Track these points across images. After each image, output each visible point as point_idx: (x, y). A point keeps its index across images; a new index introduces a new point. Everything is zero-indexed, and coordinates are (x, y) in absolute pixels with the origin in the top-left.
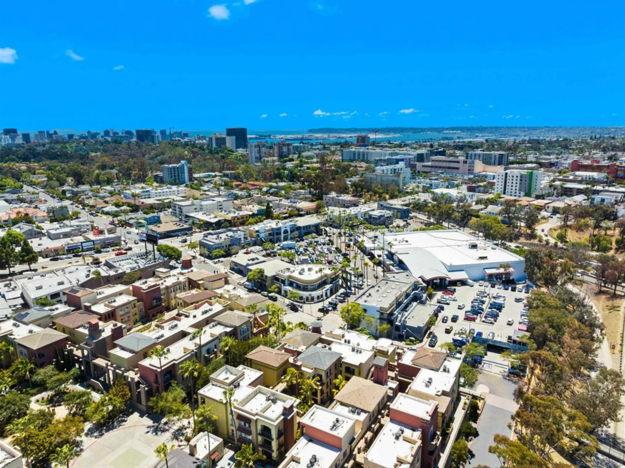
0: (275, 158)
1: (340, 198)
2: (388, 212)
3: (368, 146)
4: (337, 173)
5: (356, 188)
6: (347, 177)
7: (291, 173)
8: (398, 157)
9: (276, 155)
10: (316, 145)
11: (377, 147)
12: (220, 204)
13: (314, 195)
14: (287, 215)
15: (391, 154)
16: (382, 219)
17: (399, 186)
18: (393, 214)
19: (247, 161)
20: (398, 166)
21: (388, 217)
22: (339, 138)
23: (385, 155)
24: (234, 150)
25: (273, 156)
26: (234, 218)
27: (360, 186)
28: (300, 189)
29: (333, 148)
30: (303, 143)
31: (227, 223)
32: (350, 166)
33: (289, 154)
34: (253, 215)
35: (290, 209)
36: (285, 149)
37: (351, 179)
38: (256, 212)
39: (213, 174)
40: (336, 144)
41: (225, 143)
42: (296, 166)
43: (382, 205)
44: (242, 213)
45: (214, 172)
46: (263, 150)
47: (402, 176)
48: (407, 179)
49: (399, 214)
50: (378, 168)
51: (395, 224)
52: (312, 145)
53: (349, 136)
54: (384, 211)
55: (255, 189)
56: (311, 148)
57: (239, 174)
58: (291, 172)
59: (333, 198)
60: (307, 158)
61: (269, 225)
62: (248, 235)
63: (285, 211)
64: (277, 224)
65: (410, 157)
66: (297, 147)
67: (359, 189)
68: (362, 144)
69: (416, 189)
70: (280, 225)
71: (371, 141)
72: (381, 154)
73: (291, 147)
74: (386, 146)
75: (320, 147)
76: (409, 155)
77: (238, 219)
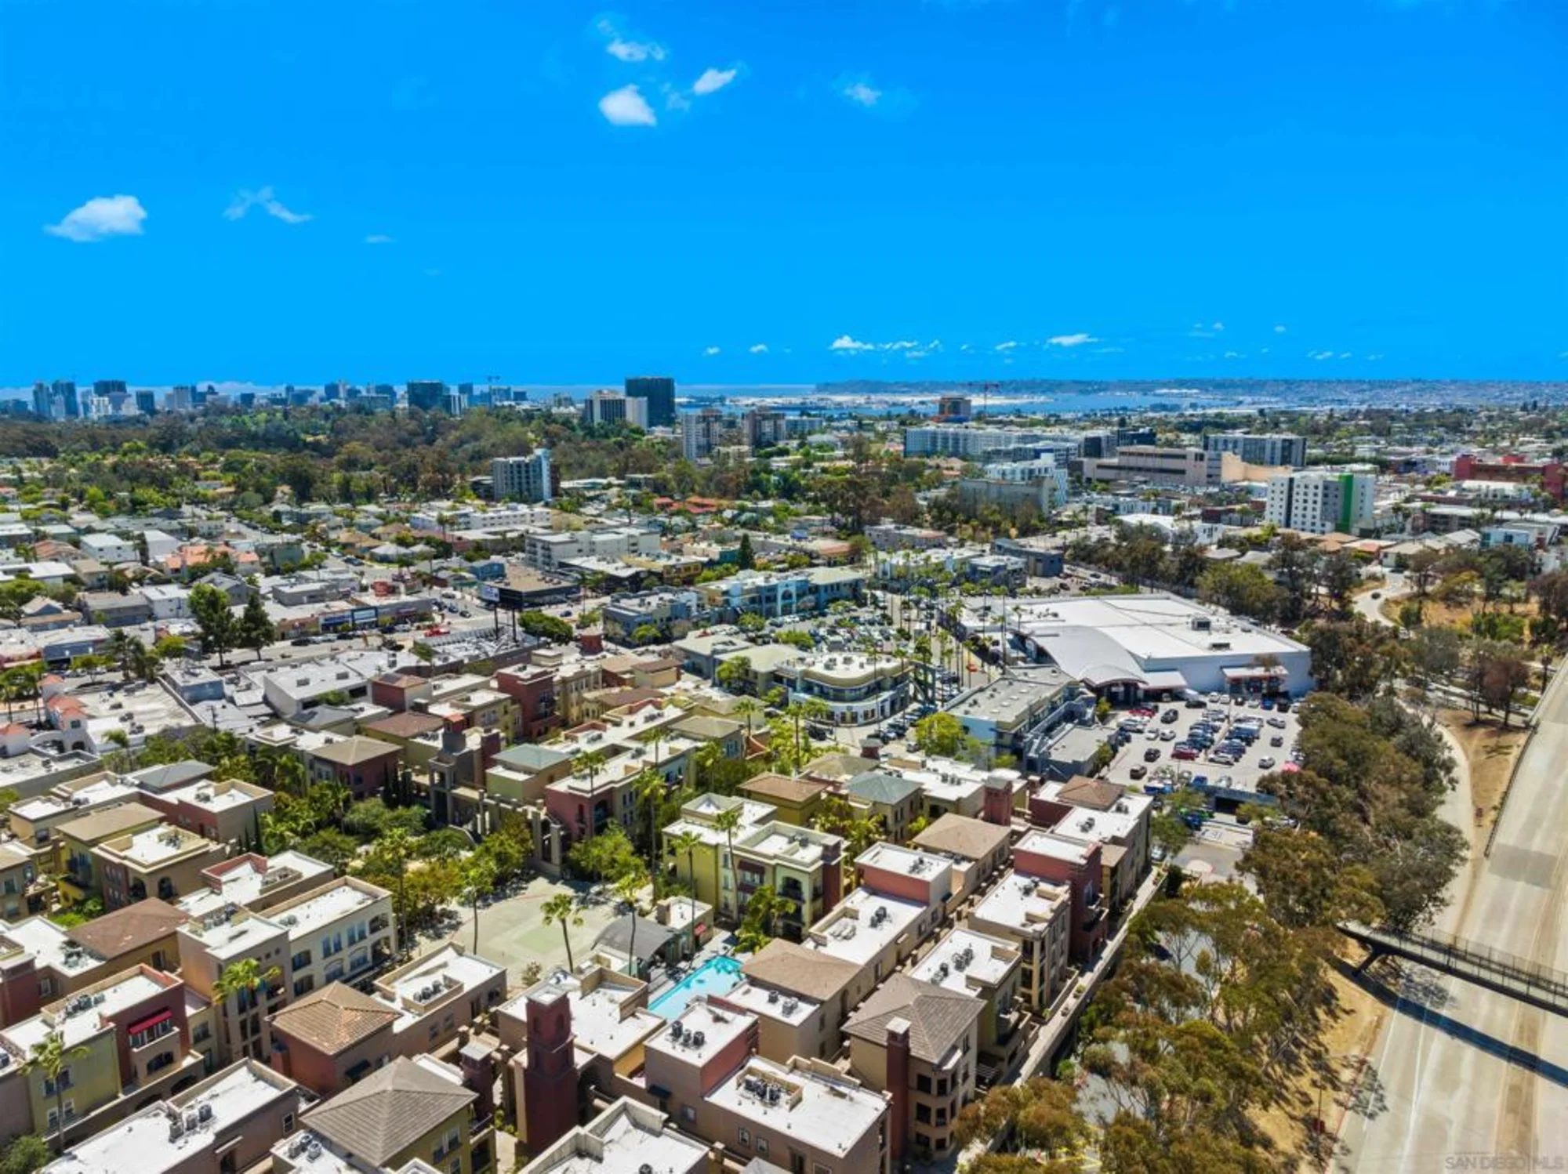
0: (745, 448)
1: (904, 532)
2: (1014, 559)
3: (966, 420)
4: (893, 480)
5: (941, 513)
6: (919, 491)
7: (786, 480)
8: (1040, 445)
9: (745, 440)
10: (840, 419)
11: (988, 423)
12: (632, 541)
13: (842, 527)
14: (786, 565)
15: (1023, 439)
16: (1001, 573)
17: (1039, 507)
18: (1026, 563)
19: (677, 455)
20: (1037, 464)
21: (1014, 571)
22: (894, 404)
23: (1008, 440)
24: (645, 428)
25: (740, 443)
26: (668, 568)
27: (948, 508)
28: (809, 513)
29: (880, 427)
30: (809, 415)
31: (654, 579)
32: (924, 464)
33: (776, 439)
34: (711, 564)
35: (791, 553)
36: (767, 427)
37: (929, 495)
38: (716, 557)
39: (604, 481)
40: (889, 417)
41: (622, 414)
42: (796, 466)
43: (1000, 547)
44: (684, 560)
45: (605, 477)
46: (717, 428)
47: (1047, 484)
48: (1060, 495)
49: (1040, 565)
50: (991, 466)
51: (1029, 587)
52: (830, 419)
53: (917, 399)
54: (1005, 558)
55: (707, 513)
56: (829, 427)
57: (665, 479)
58: (785, 477)
59: (887, 532)
60: (820, 447)
61: (749, 581)
62: (706, 601)
63: (780, 557)
64: (767, 579)
65: (1068, 445)
66: (795, 423)
67: (948, 515)
68: (952, 416)
69: (1082, 516)
70: (774, 581)
71: (974, 411)
72: (998, 439)
73: (782, 423)
74: (1011, 423)
75: (849, 423)
76: (1066, 440)
77: (679, 570)
